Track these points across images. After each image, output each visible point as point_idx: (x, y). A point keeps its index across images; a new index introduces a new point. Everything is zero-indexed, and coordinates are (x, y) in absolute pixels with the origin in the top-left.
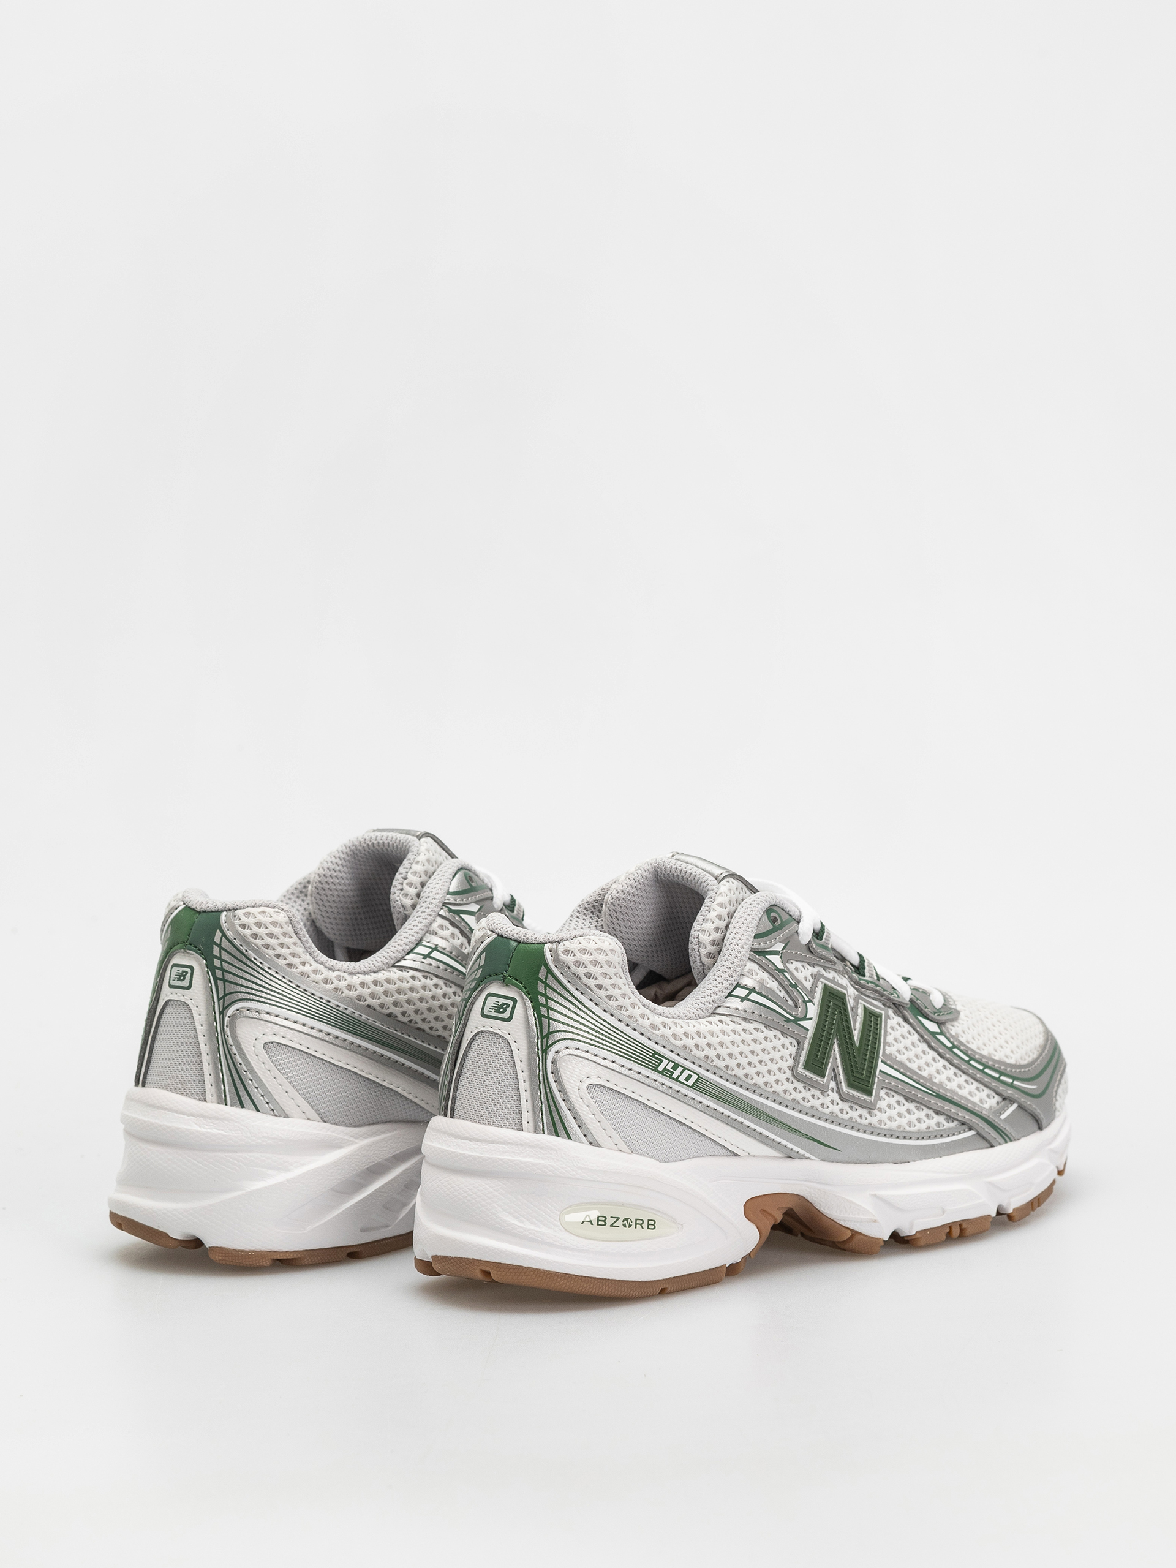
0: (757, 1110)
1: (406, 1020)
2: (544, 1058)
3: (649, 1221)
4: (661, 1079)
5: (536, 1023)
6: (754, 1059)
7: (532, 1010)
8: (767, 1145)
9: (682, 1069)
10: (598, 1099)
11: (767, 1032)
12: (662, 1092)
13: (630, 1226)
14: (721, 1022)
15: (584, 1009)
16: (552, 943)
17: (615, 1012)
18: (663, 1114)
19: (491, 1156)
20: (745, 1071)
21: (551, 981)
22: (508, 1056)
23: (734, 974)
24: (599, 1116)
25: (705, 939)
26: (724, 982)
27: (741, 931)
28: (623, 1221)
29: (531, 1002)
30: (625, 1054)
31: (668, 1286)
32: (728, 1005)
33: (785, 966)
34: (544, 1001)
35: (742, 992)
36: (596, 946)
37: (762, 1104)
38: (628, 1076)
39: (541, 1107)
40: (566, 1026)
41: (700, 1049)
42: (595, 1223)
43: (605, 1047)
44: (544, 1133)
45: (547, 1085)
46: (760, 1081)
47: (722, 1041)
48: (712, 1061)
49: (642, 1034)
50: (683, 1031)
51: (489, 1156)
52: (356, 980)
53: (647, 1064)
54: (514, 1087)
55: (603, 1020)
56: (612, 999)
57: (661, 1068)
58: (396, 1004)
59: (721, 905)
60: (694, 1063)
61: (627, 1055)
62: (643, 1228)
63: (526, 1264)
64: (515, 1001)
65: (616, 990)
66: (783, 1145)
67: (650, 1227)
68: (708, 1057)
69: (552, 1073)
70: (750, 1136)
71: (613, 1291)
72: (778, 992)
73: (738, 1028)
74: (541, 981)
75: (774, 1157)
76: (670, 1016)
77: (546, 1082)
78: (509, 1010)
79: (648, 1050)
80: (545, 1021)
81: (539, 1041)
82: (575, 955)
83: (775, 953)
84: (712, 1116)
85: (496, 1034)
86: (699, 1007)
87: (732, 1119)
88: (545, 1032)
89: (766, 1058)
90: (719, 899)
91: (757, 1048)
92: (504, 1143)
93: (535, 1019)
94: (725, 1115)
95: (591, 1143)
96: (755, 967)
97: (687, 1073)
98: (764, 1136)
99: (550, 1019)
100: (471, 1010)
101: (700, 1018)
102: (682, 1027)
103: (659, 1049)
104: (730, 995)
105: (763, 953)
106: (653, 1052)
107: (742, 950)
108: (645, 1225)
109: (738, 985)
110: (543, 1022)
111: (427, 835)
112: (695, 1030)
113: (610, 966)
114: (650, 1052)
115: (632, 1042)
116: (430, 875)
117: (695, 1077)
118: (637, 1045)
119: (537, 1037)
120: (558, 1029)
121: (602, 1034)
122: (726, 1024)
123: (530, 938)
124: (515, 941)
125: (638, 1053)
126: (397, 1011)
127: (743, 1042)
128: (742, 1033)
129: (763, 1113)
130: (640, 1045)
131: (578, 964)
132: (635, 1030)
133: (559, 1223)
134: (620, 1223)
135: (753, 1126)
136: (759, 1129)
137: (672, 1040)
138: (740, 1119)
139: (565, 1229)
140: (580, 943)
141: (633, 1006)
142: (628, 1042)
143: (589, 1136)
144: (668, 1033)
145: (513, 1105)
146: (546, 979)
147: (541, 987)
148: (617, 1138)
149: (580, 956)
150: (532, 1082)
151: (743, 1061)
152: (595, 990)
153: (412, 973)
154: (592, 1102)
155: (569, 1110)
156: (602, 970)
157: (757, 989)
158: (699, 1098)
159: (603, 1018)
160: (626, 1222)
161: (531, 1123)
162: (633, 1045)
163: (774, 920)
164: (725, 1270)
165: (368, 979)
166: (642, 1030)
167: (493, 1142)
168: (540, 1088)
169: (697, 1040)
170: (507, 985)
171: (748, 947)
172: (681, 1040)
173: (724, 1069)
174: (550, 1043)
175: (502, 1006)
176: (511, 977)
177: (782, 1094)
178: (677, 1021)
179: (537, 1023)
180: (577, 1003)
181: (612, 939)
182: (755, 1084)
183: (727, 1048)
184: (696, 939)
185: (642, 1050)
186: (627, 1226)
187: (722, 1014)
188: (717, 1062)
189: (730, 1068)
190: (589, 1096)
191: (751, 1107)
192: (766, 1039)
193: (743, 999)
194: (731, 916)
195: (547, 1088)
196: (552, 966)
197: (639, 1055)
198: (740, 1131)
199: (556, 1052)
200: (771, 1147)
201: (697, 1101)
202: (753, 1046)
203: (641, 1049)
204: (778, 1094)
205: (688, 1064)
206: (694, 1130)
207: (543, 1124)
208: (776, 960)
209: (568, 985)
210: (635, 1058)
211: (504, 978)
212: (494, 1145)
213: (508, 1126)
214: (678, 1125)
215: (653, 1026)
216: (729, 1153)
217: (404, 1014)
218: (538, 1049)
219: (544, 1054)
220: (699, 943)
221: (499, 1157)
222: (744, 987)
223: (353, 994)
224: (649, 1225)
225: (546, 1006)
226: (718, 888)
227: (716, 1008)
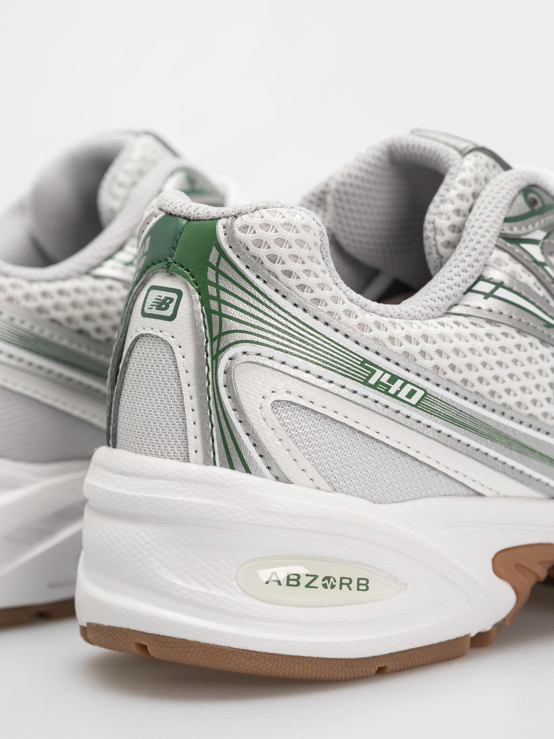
0: (507, 437)
1: (101, 337)
2: (214, 366)
3: (359, 579)
4: (373, 394)
5: (204, 321)
6: (503, 373)
7: (200, 304)
8: (522, 482)
9: (402, 382)
10: (287, 421)
11: (519, 339)
12: (375, 412)
13: (333, 586)
14: (457, 323)
15: (268, 303)
16: (227, 217)
17: (310, 306)
18: (377, 441)
19: (148, 495)
20: (490, 388)
21: (224, 267)
22: (171, 365)
23: (475, 264)
24: (289, 443)
25: (443, 223)
26: (462, 274)
27: (487, 212)
28: (323, 580)
29: (199, 294)
30: (323, 361)
31: (387, 664)
32: (467, 303)
33: (546, 258)
34: (215, 293)
35: (486, 287)
36: (283, 221)
37: (514, 431)
38: (328, 391)
39: (212, 431)
40: (242, 325)
41: (427, 356)
42: (284, 582)
43: (296, 353)
44: (215, 465)
45: (218, 402)
46: (511, 400)
47: (458, 347)
48: (445, 373)
49: (347, 336)
50: (404, 333)
51: (145, 495)
52: (36, 289)
53: (353, 375)
54: (179, 406)
55: (294, 317)
56: (306, 290)
57: (373, 381)
58: (87, 318)
59: (463, 182)
60: (418, 375)
61: (327, 363)
62: (350, 589)
63: (191, 637)
64: (179, 293)
65: (310, 278)
66: (543, 483)
67: (361, 587)
68: (438, 368)
69: (225, 386)
70: (498, 470)
71: (310, 671)
72: (535, 289)
73: (481, 332)
74: (213, 267)
75: (532, 499)
76: (387, 314)
77: (217, 397)
78: (172, 306)
79: (355, 356)
80: (215, 318)
81: (208, 344)
82: (255, 232)
83: (534, 242)
84: (445, 445)
85: (158, 337)
86: (427, 304)
87: (472, 448)
88: (216, 333)
89: (518, 371)
90: (462, 175)
91: (507, 358)
92: (165, 478)
93: (204, 316)
94: (463, 444)
95: (277, 478)
96: (505, 256)
97: (408, 388)
98: (517, 470)
99: (222, 315)
100: (132, 309)
101: (429, 318)
102: (403, 329)
103: (370, 356)
104: (470, 290)
105: (517, 240)
106: (362, 360)
107: (486, 234)
108: (354, 585)
109: (481, 278)
110: (213, 320)
111: (148, 133)
112: (421, 332)
113: (302, 247)
114: (357, 360)
115: (332, 346)
116: (141, 173)
117: (420, 393)
118: (340, 350)
119: (205, 340)
120: (233, 329)
121: (293, 336)
122: (464, 326)
123: (201, 213)
124: (185, 218)
125: (342, 360)
126: (89, 326)
127: (487, 349)
128: (486, 339)
129: (515, 441)
130: (344, 350)
131: (259, 243)
132: (337, 330)
133: (235, 583)
134: (318, 583)
135: (502, 458)
136: (511, 462)
137: (389, 345)
138: (484, 449)
139: (244, 591)
140: (262, 217)
141: (335, 299)
142: (327, 345)
143: (273, 468)
144: (383, 335)
145: (178, 429)
146: (218, 263)
147: (211, 275)
148: (312, 472)
149: (261, 233)
150: (201, 399)
151: (488, 374)
152: (282, 277)
153: (108, 282)
154: (277, 424)
155: (248, 434)
156: (291, 252)
157: (507, 283)
158: (426, 419)
159: (294, 314)
160: (326, 581)
161: (200, 453)
162: (334, 349)
163: (532, 203)
164: (469, 640)
165: (52, 288)
166: (348, 331)
167: (152, 477)
168: (209, 406)
169: (424, 345)
170: (172, 274)
171: (495, 231)
172: (401, 345)
173: (462, 384)
174: (222, 346)
175: (164, 301)
176: (176, 263)
177: (542, 418)
178: (397, 321)
179: (206, 321)
180: (257, 294)
181: (308, 213)
182: (504, 405)
183: (465, 356)
184: (431, 225)
185: (347, 356)
186: (329, 586)
187: (459, 315)
188: (450, 374)
189: (468, 383)
190: (274, 417)
191: (499, 433)
192: (518, 347)
193: (487, 296)
194: (475, 195)
195: (219, 406)
196: (225, 246)
197: (343, 363)
198: (484, 464)
199: (231, 359)
200: (528, 485)
201: (424, 425)
202: (501, 356)
203: (345, 355)
204: (536, 418)
205: (410, 377)
206: (421, 462)
207: (214, 454)
208: (535, 251)
209: (247, 272)
210: (337, 367)
211: (169, 265)
212: (153, 480)
213: (172, 457)
214: (399, 455)
215: (362, 326)
216: (471, 493)
217: (98, 330)
218: (207, 355)
219: (214, 362)
220: (435, 229)
221: (158, 496)
222: (489, 281)
223: (31, 304)
224: (359, 584)
225: (218, 299)
226: (461, 163)
227: (451, 307)
